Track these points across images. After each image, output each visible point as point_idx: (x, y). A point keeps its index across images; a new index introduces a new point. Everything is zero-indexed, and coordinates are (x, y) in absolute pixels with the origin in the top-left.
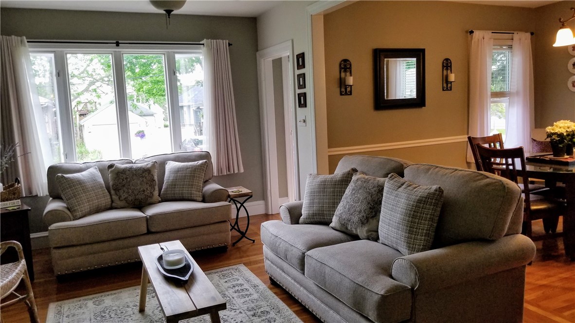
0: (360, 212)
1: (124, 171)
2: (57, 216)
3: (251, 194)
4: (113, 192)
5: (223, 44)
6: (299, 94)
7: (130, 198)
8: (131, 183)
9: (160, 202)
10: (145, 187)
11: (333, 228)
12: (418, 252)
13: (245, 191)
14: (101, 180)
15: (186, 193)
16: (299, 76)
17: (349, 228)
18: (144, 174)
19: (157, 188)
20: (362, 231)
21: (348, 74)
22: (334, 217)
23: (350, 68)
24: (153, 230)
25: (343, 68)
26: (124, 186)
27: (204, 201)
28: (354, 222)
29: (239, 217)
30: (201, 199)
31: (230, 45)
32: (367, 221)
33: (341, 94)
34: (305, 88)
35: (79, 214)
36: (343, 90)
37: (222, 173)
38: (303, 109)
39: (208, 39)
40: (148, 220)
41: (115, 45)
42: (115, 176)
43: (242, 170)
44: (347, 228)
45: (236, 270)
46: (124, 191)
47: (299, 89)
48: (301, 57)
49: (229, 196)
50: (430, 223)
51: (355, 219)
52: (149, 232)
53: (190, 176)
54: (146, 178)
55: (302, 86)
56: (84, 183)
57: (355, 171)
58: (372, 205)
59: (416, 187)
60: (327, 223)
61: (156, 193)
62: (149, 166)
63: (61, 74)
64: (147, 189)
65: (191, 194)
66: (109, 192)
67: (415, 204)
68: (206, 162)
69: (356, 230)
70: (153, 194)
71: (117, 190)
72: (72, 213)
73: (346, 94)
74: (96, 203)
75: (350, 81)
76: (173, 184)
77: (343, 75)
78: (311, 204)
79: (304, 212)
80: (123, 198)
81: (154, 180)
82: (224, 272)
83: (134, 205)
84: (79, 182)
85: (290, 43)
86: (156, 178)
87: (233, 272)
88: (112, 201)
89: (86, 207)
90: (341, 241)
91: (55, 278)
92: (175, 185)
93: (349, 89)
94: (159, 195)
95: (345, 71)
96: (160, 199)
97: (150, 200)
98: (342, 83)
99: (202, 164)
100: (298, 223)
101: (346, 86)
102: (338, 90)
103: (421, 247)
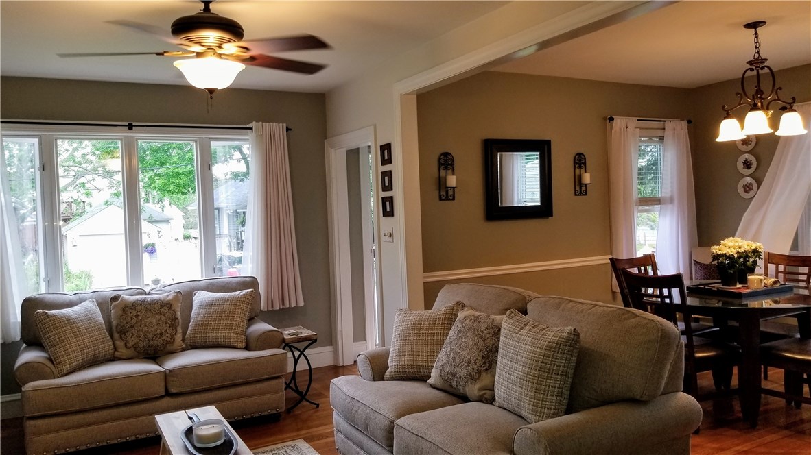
0: (469, 362)
1: (134, 305)
2: (34, 371)
3: (314, 338)
4: (116, 336)
5: (279, 128)
6: (383, 198)
7: (141, 345)
8: (143, 322)
9: (183, 350)
10: (164, 327)
11: (432, 386)
12: (547, 417)
13: (306, 332)
14: (101, 319)
15: (221, 335)
16: (384, 174)
17: (455, 385)
18: (162, 310)
19: (180, 329)
20: (473, 389)
21: (450, 172)
22: (434, 370)
23: (452, 165)
24: (173, 390)
25: (442, 164)
26: (132, 327)
27: (247, 348)
28: (460, 377)
29: (297, 370)
30: (243, 345)
31: (288, 129)
32: (479, 376)
33: (441, 199)
34: (392, 190)
35: (66, 368)
36: (443, 193)
37: (272, 307)
38: (389, 219)
39: (257, 121)
40: (167, 376)
41: (127, 127)
42: (121, 313)
43: (301, 304)
44: (451, 386)
45: (293, 447)
46: (133, 335)
47: (383, 191)
48: (386, 149)
49: (284, 340)
50: (564, 377)
51: (462, 372)
52: (168, 394)
53: (229, 312)
54: (165, 315)
55: (388, 187)
56: (75, 322)
57: (461, 305)
58: (486, 353)
59: (544, 329)
60: (422, 378)
61: (179, 337)
62: (170, 298)
63: (47, 167)
64: (166, 331)
65: (229, 337)
66: (111, 336)
67: (543, 351)
68: (252, 291)
69: (464, 389)
70: (174, 340)
71: (122, 333)
72: (55, 366)
73: (447, 199)
74: (91, 351)
75: (452, 181)
76: (203, 324)
77: (443, 173)
78: (402, 351)
79: (392, 363)
80: (131, 344)
81: (177, 319)
82: (276, 452)
83: (147, 354)
84: (69, 321)
85: (372, 128)
86: (179, 315)
87: (289, 451)
88: (115, 349)
89: (77, 359)
90: (443, 405)
92: (207, 325)
93: (450, 192)
94: (183, 340)
95: (446, 169)
96: (184, 346)
97: (169, 348)
98: (441, 183)
99: (246, 295)
100: (383, 380)
101: (447, 189)
102: (437, 193)
103: (552, 411)
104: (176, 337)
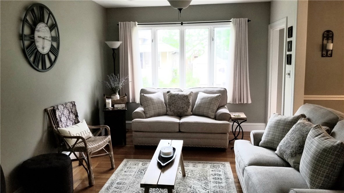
0: (293, 147)
1: (174, 96)
2: (139, 115)
3: (245, 119)
4: (168, 106)
5: (244, 20)
6: (287, 55)
7: (176, 111)
8: (177, 102)
9: (191, 115)
10: (184, 105)
11: (276, 154)
12: (317, 188)
13: (243, 116)
14: (163, 100)
15: (205, 112)
16: (289, 42)
17: (284, 157)
18: (184, 98)
19: (191, 107)
20: (291, 161)
21: (330, 41)
22: (278, 147)
23: (332, 37)
24: (181, 130)
25: (325, 37)
26: (173, 103)
27: (215, 119)
28: (287, 154)
29: (236, 131)
30: (213, 117)
31: (248, 21)
32: (295, 156)
33: (322, 56)
34: (291, 51)
35: (148, 115)
36: (324, 53)
37: (235, 102)
38: (289, 66)
39: (234, 18)
40: (179, 124)
41: (181, 24)
42: (169, 98)
45: (223, 165)
46: (173, 107)
47: (288, 51)
48: (290, 30)
49: (231, 118)
50: (331, 169)
51: (288, 151)
52: (180, 132)
53: (209, 103)
54: (185, 101)
55: (290, 50)
56: (153, 99)
57: (303, 116)
58: (302, 144)
60: (274, 149)
61: (190, 110)
62: (188, 94)
63: (154, 41)
64: (185, 107)
65: (208, 113)
66: (166, 105)
67: (321, 151)
68: (220, 95)
69: (288, 160)
70: (187, 110)
71: (170, 105)
72: (145, 115)
73: (327, 56)
74: (157, 111)
75: (331, 46)
76: (199, 106)
77: (325, 42)
78: (268, 134)
79: (263, 139)
80: (172, 110)
81: (189, 102)
82: (215, 165)
83: (178, 114)
84: (151, 99)
85: (285, 20)
86: (191, 101)
87: (220, 165)
88: (167, 111)
89: (152, 112)
91: (134, 146)
92: (200, 107)
93: (329, 53)
94: (192, 111)
95: (328, 39)
96: (192, 113)
97: (186, 114)
98: (324, 48)
99: (217, 96)
100: (258, 145)
101: (327, 51)
102: (320, 53)
103: (320, 185)
104: (188, 109)
